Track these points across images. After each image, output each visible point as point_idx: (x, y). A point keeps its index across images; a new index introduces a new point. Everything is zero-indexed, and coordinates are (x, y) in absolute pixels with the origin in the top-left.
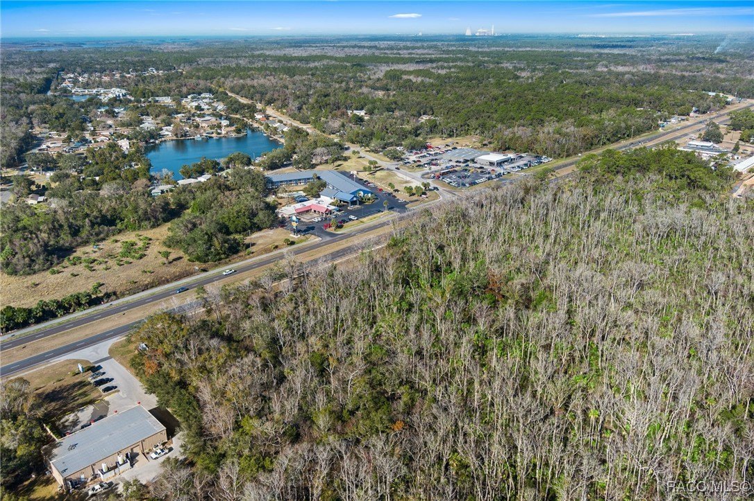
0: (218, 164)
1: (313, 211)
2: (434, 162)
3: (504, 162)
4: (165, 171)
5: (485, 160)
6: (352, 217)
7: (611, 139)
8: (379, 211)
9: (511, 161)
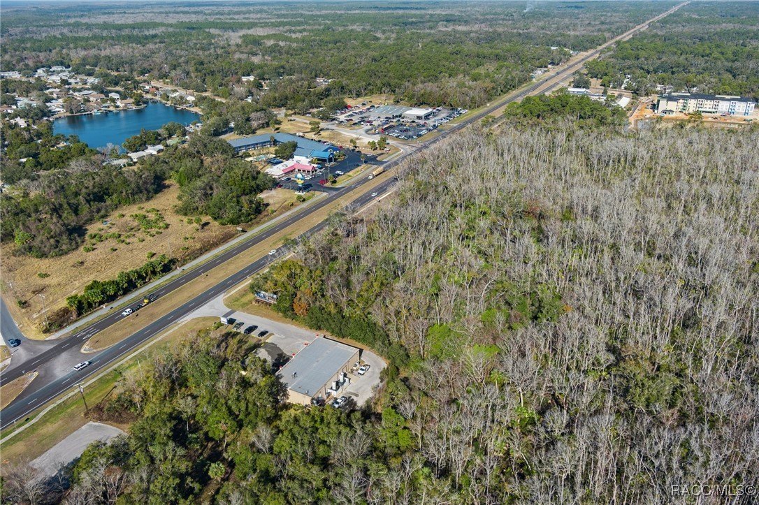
0: (160, 135)
1: (297, 170)
2: (366, 119)
3: (429, 115)
4: (110, 146)
5: (412, 115)
6: (339, 172)
7: (504, 90)
8: (358, 166)
9: (434, 114)
